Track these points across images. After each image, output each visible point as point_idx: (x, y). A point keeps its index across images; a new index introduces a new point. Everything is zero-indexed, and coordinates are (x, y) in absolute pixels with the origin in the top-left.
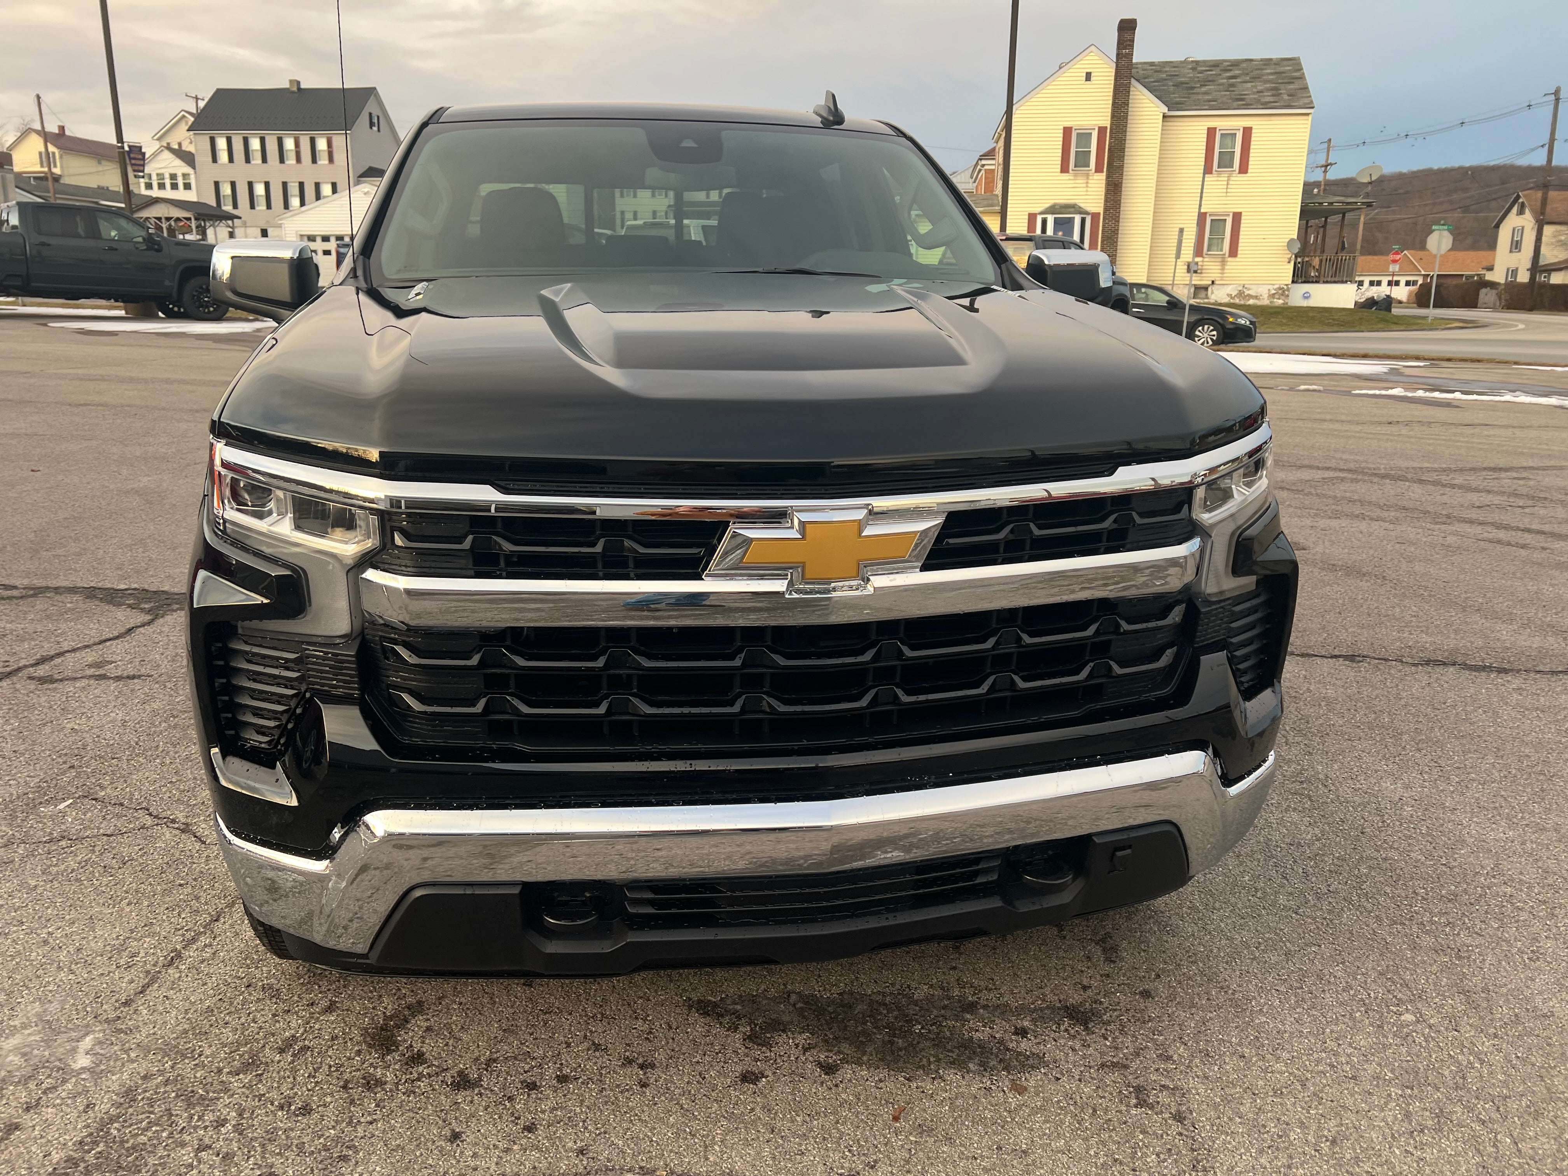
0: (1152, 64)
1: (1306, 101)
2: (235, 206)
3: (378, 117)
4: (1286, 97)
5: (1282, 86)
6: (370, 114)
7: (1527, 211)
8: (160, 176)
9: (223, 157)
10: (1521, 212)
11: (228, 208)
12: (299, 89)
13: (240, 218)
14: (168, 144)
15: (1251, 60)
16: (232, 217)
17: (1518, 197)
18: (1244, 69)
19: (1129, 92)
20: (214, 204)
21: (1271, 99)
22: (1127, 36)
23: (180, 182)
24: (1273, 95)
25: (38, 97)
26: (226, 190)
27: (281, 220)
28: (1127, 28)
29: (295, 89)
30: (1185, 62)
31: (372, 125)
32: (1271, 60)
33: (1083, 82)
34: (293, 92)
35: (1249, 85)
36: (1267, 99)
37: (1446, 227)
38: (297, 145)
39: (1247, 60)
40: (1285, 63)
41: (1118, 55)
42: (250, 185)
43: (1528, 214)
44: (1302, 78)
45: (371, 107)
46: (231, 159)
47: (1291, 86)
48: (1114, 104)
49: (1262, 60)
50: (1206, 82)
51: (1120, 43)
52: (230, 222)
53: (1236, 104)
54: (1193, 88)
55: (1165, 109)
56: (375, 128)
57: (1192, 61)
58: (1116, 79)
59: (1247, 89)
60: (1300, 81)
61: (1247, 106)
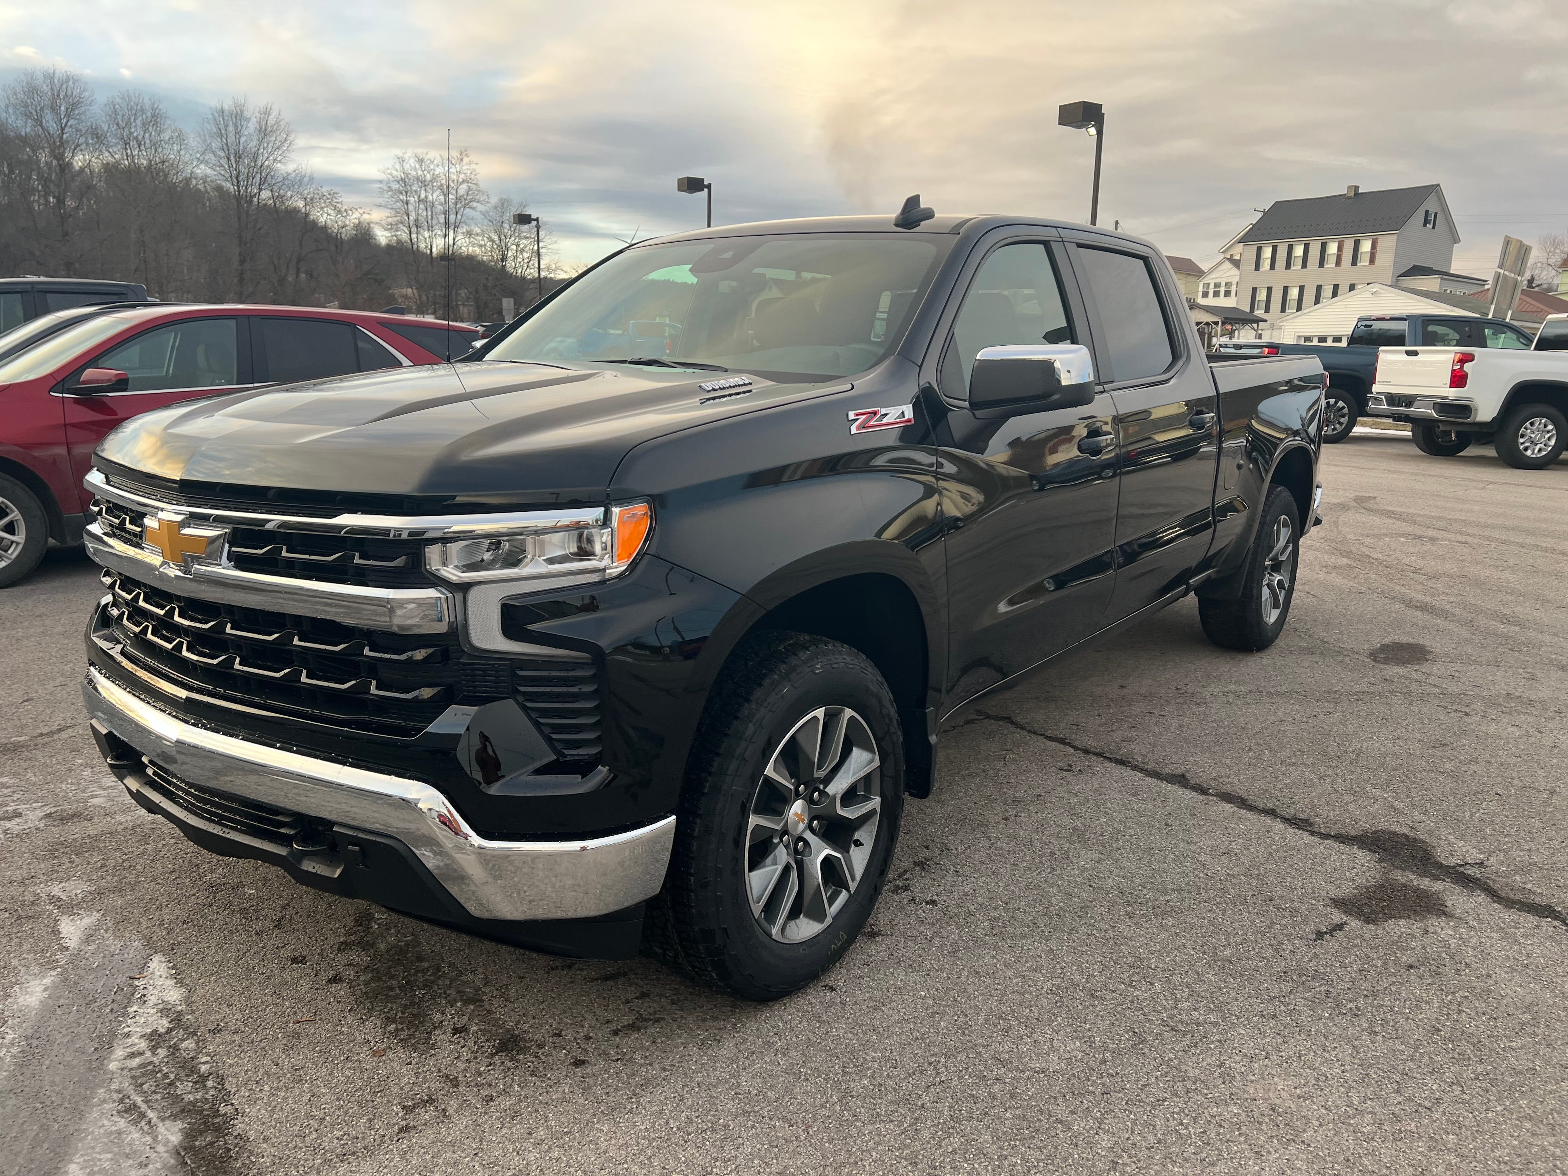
2: (1267, 310)
3: (1436, 214)
6: (1427, 212)
8: (1217, 285)
9: (1266, 265)
11: (1259, 313)
12: (1357, 194)
13: (1266, 321)
14: (1232, 256)
16: (1258, 320)
20: (1248, 311)
23: (1222, 290)
25: (1117, 223)
26: (1262, 296)
27: (1282, 322)
29: (1352, 194)
31: (1426, 222)
34: (1350, 198)
38: (1340, 249)
42: (1286, 289)
45: (1431, 205)
46: (1272, 267)
52: (1255, 325)
56: (1429, 226)
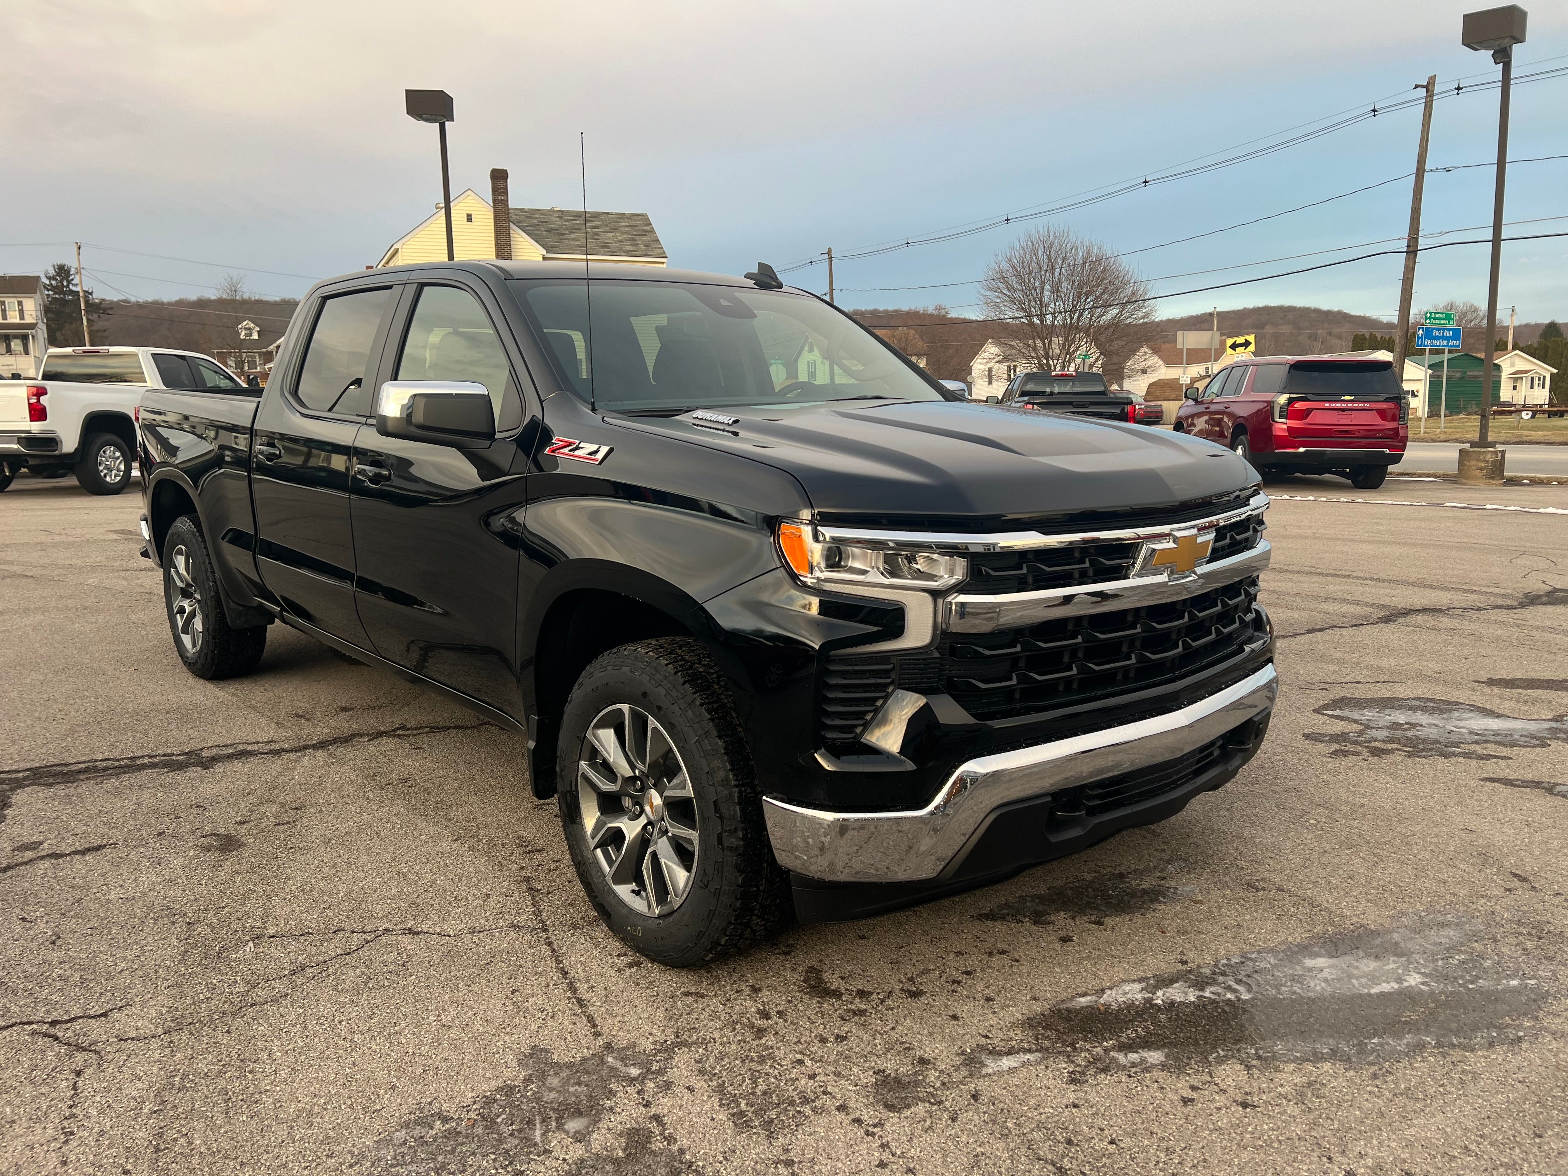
0: (522, 210)
1: (660, 251)
4: (642, 247)
5: (637, 238)
7: (816, 349)
10: (811, 350)
15: (608, 213)
17: (807, 338)
18: (602, 221)
19: (509, 234)
21: (631, 248)
22: (500, 184)
24: (632, 245)
28: (499, 177)
30: (552, 211)
32: (624, 214)
33: (465, 222)
35: (610, 235)
36: (628, 248)
37: (780, 362)
39: (604, 213)
40: (636, 218)
41: (494, 201)
43: (816, 351)
44: (652, 231)
47: (645, 238)
48: (497, 244)
49: (616, 214)
50: (573, 230)
51: (495, 190)
53: (602, 250)
54: (563, 234)
55: (544, 252)
57: (558, 211)
58: (495, 222)
59: (610, 238)
60: (649, 235)
61: (612, 253)
